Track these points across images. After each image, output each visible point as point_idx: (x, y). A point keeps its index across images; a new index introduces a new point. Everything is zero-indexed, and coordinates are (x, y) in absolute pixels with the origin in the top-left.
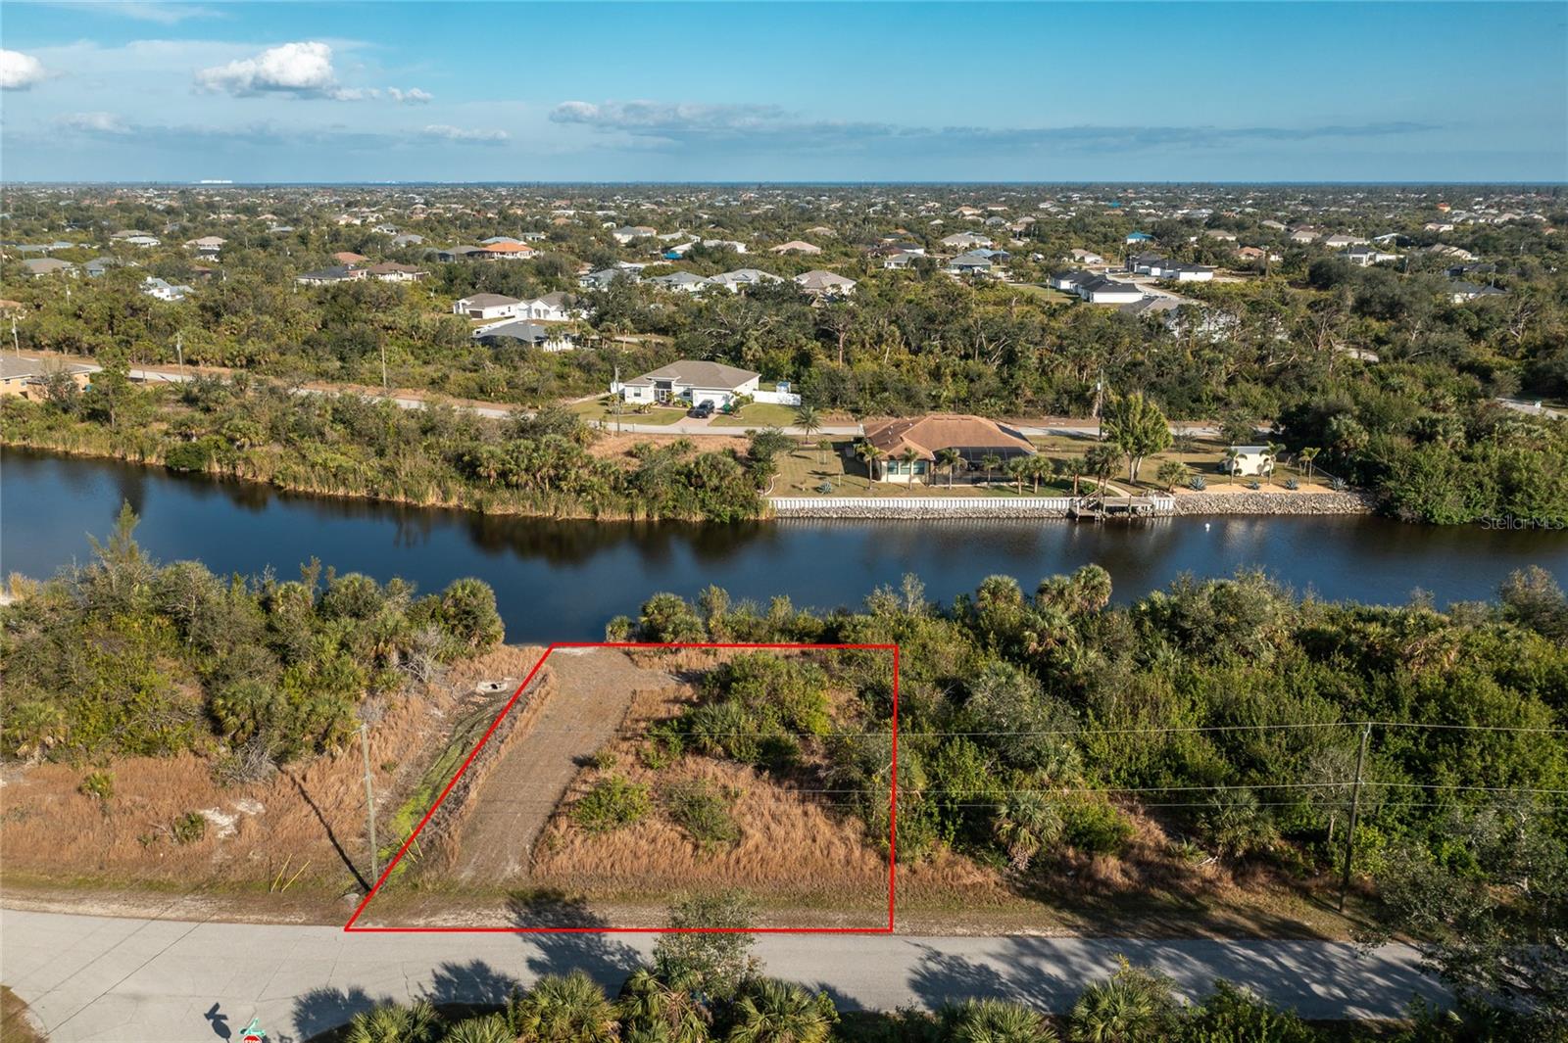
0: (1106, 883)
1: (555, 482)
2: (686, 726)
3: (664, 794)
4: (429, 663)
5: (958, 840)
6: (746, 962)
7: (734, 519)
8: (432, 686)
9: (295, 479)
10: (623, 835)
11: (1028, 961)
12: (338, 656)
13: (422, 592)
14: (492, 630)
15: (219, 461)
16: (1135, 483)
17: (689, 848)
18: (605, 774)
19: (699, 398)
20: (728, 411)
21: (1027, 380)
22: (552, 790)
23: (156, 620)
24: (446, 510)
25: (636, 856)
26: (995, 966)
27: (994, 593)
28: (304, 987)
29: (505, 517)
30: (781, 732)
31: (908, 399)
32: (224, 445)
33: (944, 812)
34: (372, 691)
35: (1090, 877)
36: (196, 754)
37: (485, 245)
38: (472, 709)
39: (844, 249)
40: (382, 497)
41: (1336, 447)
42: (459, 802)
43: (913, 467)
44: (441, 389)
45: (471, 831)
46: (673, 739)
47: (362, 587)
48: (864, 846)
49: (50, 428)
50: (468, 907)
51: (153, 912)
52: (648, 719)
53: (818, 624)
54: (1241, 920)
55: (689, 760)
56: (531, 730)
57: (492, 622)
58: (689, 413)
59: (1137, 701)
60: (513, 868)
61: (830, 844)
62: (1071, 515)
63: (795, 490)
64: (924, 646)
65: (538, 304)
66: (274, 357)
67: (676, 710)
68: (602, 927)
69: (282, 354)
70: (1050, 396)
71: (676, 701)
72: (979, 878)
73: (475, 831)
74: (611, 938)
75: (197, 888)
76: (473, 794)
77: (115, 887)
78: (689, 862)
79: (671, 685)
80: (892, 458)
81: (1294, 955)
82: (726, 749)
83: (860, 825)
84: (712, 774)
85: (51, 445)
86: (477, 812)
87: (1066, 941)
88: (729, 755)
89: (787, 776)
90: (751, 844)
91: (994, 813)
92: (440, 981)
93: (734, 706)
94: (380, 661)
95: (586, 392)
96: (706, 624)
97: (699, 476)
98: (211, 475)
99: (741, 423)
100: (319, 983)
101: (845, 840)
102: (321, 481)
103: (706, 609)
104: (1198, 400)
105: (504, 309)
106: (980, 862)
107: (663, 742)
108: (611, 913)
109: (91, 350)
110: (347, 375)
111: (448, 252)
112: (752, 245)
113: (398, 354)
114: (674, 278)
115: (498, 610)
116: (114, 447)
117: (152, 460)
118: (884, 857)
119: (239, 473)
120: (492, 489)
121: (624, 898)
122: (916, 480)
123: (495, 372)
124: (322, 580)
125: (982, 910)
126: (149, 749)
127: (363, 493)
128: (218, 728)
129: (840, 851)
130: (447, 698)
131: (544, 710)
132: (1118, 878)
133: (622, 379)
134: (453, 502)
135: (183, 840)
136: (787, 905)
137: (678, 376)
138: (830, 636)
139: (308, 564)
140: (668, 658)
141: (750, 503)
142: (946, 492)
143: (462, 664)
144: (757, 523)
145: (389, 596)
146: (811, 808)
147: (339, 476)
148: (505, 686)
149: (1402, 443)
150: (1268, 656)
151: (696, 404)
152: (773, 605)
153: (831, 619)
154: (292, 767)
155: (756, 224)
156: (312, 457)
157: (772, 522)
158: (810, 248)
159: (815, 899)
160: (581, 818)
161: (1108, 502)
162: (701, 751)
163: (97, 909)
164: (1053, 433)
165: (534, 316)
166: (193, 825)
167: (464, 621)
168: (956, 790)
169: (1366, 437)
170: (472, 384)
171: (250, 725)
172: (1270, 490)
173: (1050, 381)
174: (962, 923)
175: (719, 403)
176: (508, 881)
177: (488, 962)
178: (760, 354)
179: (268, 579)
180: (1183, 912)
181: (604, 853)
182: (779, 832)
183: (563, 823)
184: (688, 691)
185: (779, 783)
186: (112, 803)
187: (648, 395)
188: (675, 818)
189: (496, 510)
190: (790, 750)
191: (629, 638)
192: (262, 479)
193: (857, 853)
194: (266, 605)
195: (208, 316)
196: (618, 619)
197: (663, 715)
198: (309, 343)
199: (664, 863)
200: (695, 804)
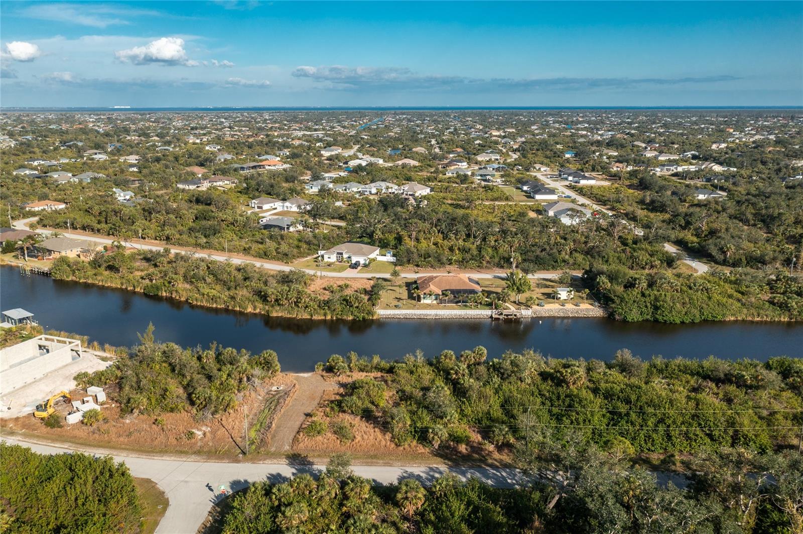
0: (460, 452)
1: (296, 303)
2: (339, 404)
3: (332, 425)
4: (256, 380)
5: (418, 440)
6: (350, 471)
7: (364, 318)
8: (258, 389)
9: (196, 300)
10: (319, 438)
11: (431, 473)
12: (227, 379)
13: (252, 354)
14: (276, 368)
15: (165, 291)
16: (518, 304)
17: (339, 442)
18: (314, 419)
19: (354, 260)
20: (365, 266)
21: (488, 253)
22: (298, 424)
23: (164, 364)
24: (255, 314)
25: (323, 444)
26: (422, 474)
27: (446, 356)
28: (232, 479)
29: (277, 317)
30: (370, 405)
31: (439, 261)
32: (167, 284)
33: (415, 431)
34: (239, 391)
35: (456, 451)
36: (187, 411)
37: (261, 161)
38: (271, 396)
39: (429, 163)
40: (230, 308)
41: (598, 288)
42: (269, 427)
43: (433, 297)
44: (249, 253)
45: (274, 436)
46: (336, 408)
47: (232, 352)
48: (391, 441)
49: (95, 275)
50: (274, 458)
51: (184, 459)
52: (328, 400)
53: (388, 366)
54: (496, 463)
55: (340, 414)
56: (290, 404)
57: (276, 365)
58: (350, 267)
59: (482, 396)
60: (287, 447)
61: (381, 441)
62: (491, 317)
63: (388, 306)
64: (419, 376)
65: (287, 204)
66: (178, 236)
67: (338, 397)
68: (312, 464)
69: (181, 235)
70: (497, 260)
71: (338, 394)
72: (423, 451)
73: (275, 436)
74: (315, 467)
75: (195, 453)
76: (274, 425)
77: (171, 452)
78: (339, 446)
79: (337, 387)
80: (425, 294)
81: (506, 472)
82: (352, 411)
83: (390, 435)
84: (346, 419)
85: (97, 282)
86: (275, 430)
87: (443, 468)
88: (353, 413)
89: (370, 420)
90: (357, 441)
91: (428, 431)
92: (268, 478)
93: (354, 398)
94: (241, 381)
95: (309, 254)
96: (349, 366)
97: (351, 302)
98: (162, 297)
99: (371, 272)
100: (235, 478)
101: (385, 440)
102: (206, 301)
103: (349, 360)
104: (556, 262)
105: (272, 205)
106: (424, 446)
107: (332, 409)
108: (315, 460)
109: (99, 231)
110: (208, 246)
111: (244, 166)
112: (386, 160)
113: (229, 234)
114: (348, 185)
115: (278, 361)
116: (122, 284)
117: (138, 290)
118: (396, 445)
119: (174, 296)
120: (273, 306)
121: (319, 456)
122: (435, 302)
123: (271, 245)
124: (217, 349)
125: (422, 460)
126: (172, 410)
127: (223, 306)
128: (192, 403)
129: (383, 443)
130: (263, 392)
131: (295, 397)
132: (464, 451)
133: (323, 249)
134: (258, 311)
135: (189, 439)
136: (366, 458)
137: (346, 250)
138: (391, 370)
139: (212, 344)
140: (336, 378)
141: (370, 313)
142: (445, 308)
143: (267, 380)
144: (372, 320)
145: (241, 356)
146: (376, 430)
147: (214, 299)
148: (281, 388)
149: (620, 289)
150: (529, 381)
151: (353, 262)
152: (373, 358)
153: (392, 364)
154: (217, 416)
155: (390, 144)
156: (202, 290)
157: (378, 320)
158: (413, 163)
159: (375, 457)
160: (307, 432)
161: (505, 312)
162: (344, 412)
163: (168, 459)
164: (495, 277)
165: (285, 209)
166: (191, 435)
167: (267, 365)
168: (419, 425)
169: (609, 285)
170: (261, 252)
171: (204, 403)
172: (569, 306)
173: (497, 253)
174: (416, 463)
175: (362, 262)
176: (285, 451)
177: (281, 473)
178: (381, 236)
179: (199, 349)
180: (480, 461)
181: (313, 443)
182: (366, 437)
183: (301, 434)
184: (342, 390)
185: (367, 422)
186: (165, 427)
187: (333, 258)
188: (335, 433)
189: (274, 314)
190: (372, 411)
191: (323, 370)
192: (183, 299)
193: (388, 443)
194: (199, 358)
195: (146, 214)
196: (319, 363)
197: (333, 399)
198: (191, 230)
199: (331, 446)
200: (341, 428)
